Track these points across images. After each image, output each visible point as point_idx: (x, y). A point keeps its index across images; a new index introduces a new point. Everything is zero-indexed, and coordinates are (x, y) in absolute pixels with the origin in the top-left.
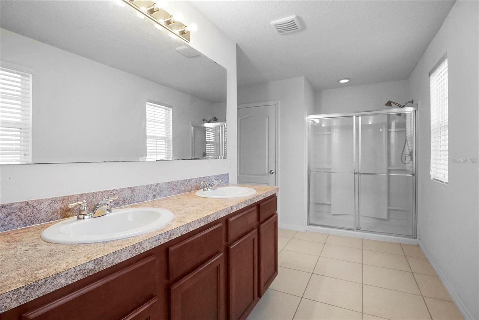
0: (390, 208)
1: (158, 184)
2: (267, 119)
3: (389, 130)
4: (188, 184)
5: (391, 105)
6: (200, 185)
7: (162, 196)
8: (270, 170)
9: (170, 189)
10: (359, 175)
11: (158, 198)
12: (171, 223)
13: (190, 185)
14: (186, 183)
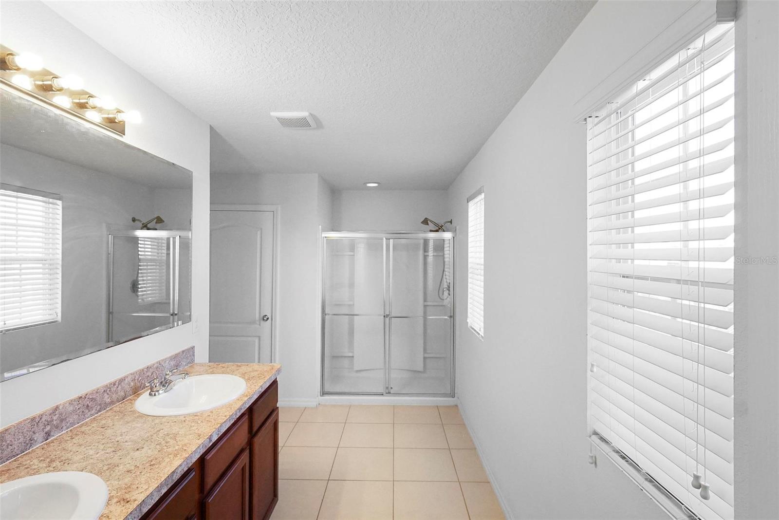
0: (426, 355)
1: (57, 408)
2: (259, 233)
3: (426, 254)
4: (118, 389)
5: (428, 223)
6: (142, 383)
7: (64, 428)
8: (262, 315)
9: (81, 410)
10: (389, 319)
11: (56, 435)
12: (106, 512)
13: (122, 388)
14: (114, 389)
